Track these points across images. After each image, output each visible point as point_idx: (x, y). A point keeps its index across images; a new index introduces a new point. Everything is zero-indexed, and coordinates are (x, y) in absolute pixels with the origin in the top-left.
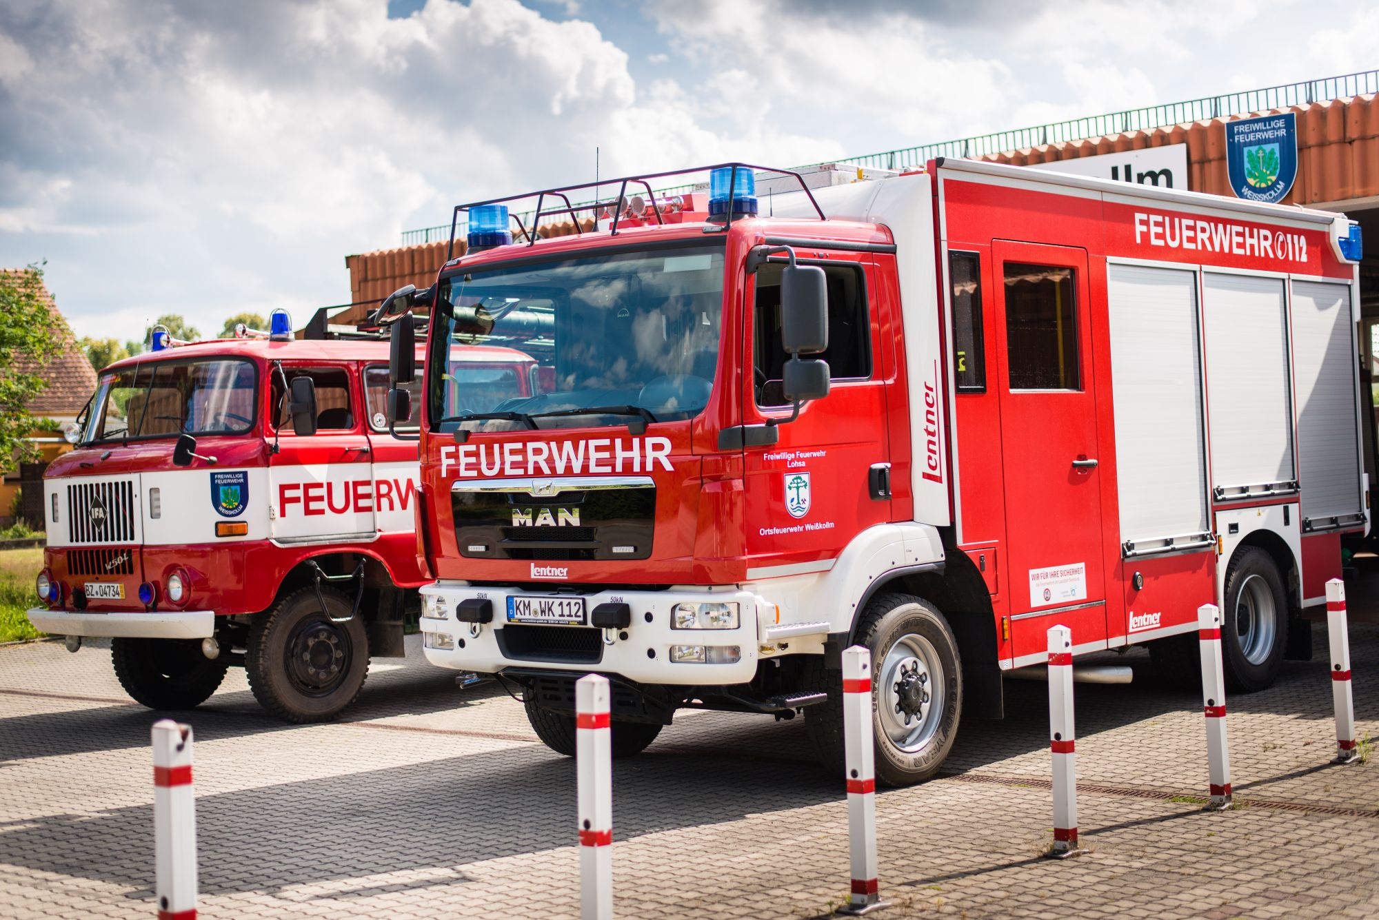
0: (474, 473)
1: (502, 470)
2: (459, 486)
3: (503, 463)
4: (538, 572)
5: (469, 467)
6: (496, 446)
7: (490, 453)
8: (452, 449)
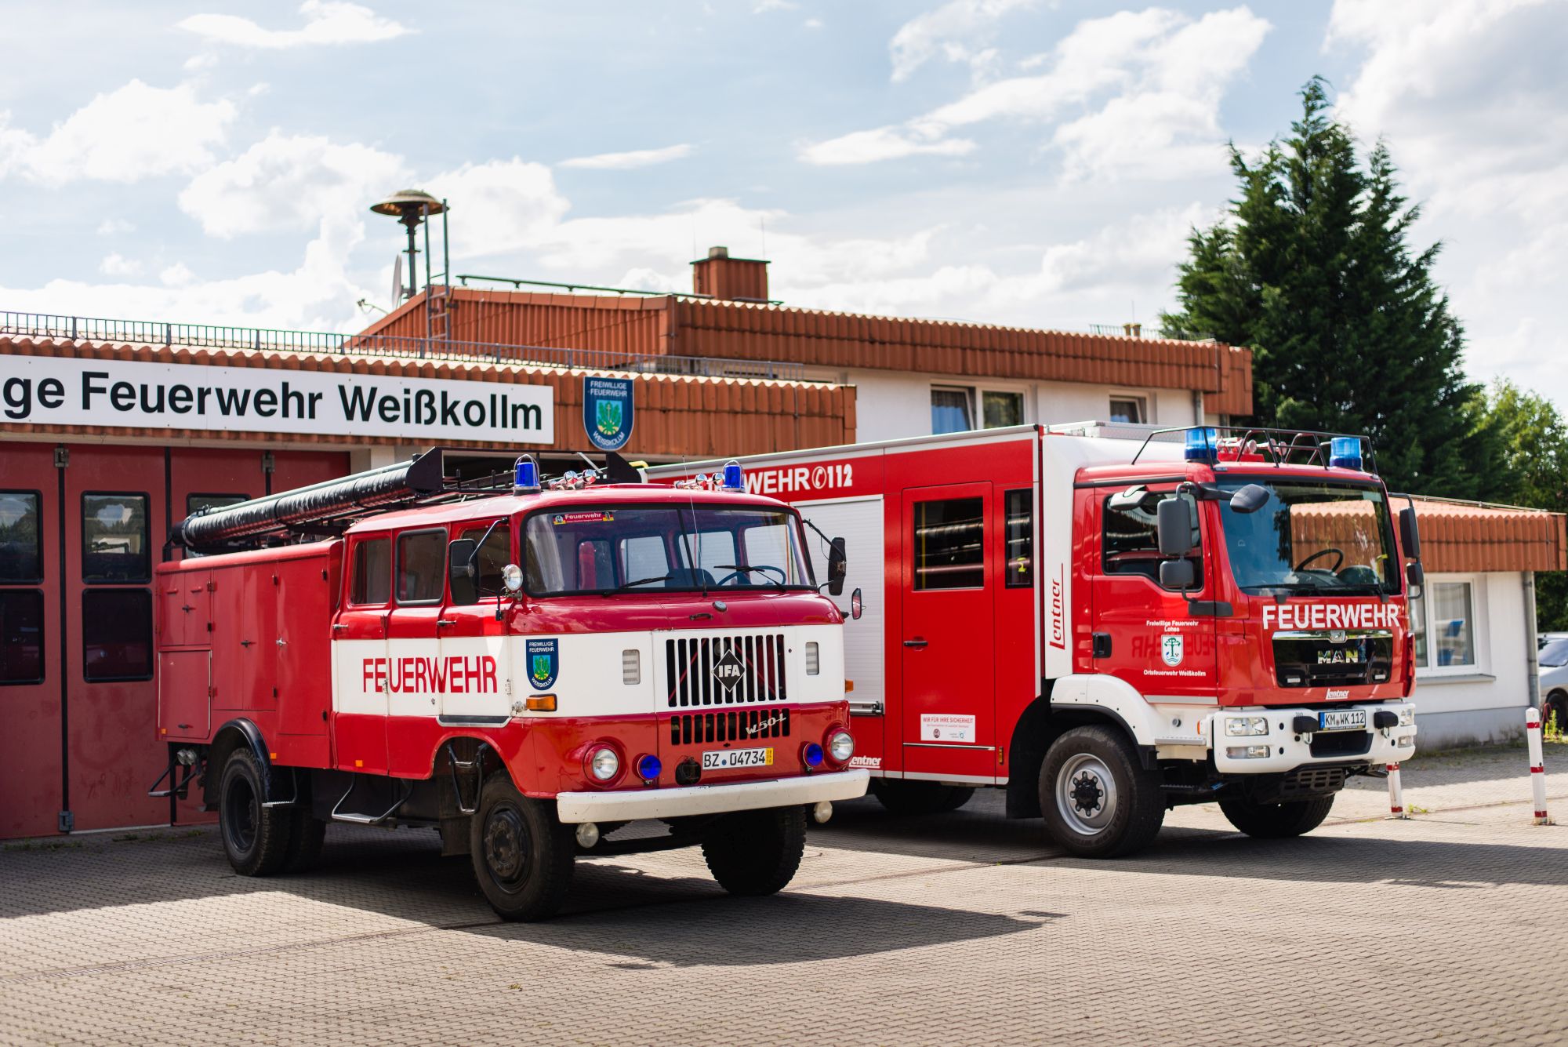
0: (1291, 626)
1: (1310, 625)
2: (1277, 636)
3: (1310, 620)
4: (1332, 695)
5: (1286, 621)
6: (1307, 607)
7: (1302, 610)
8: (1273, 608)
